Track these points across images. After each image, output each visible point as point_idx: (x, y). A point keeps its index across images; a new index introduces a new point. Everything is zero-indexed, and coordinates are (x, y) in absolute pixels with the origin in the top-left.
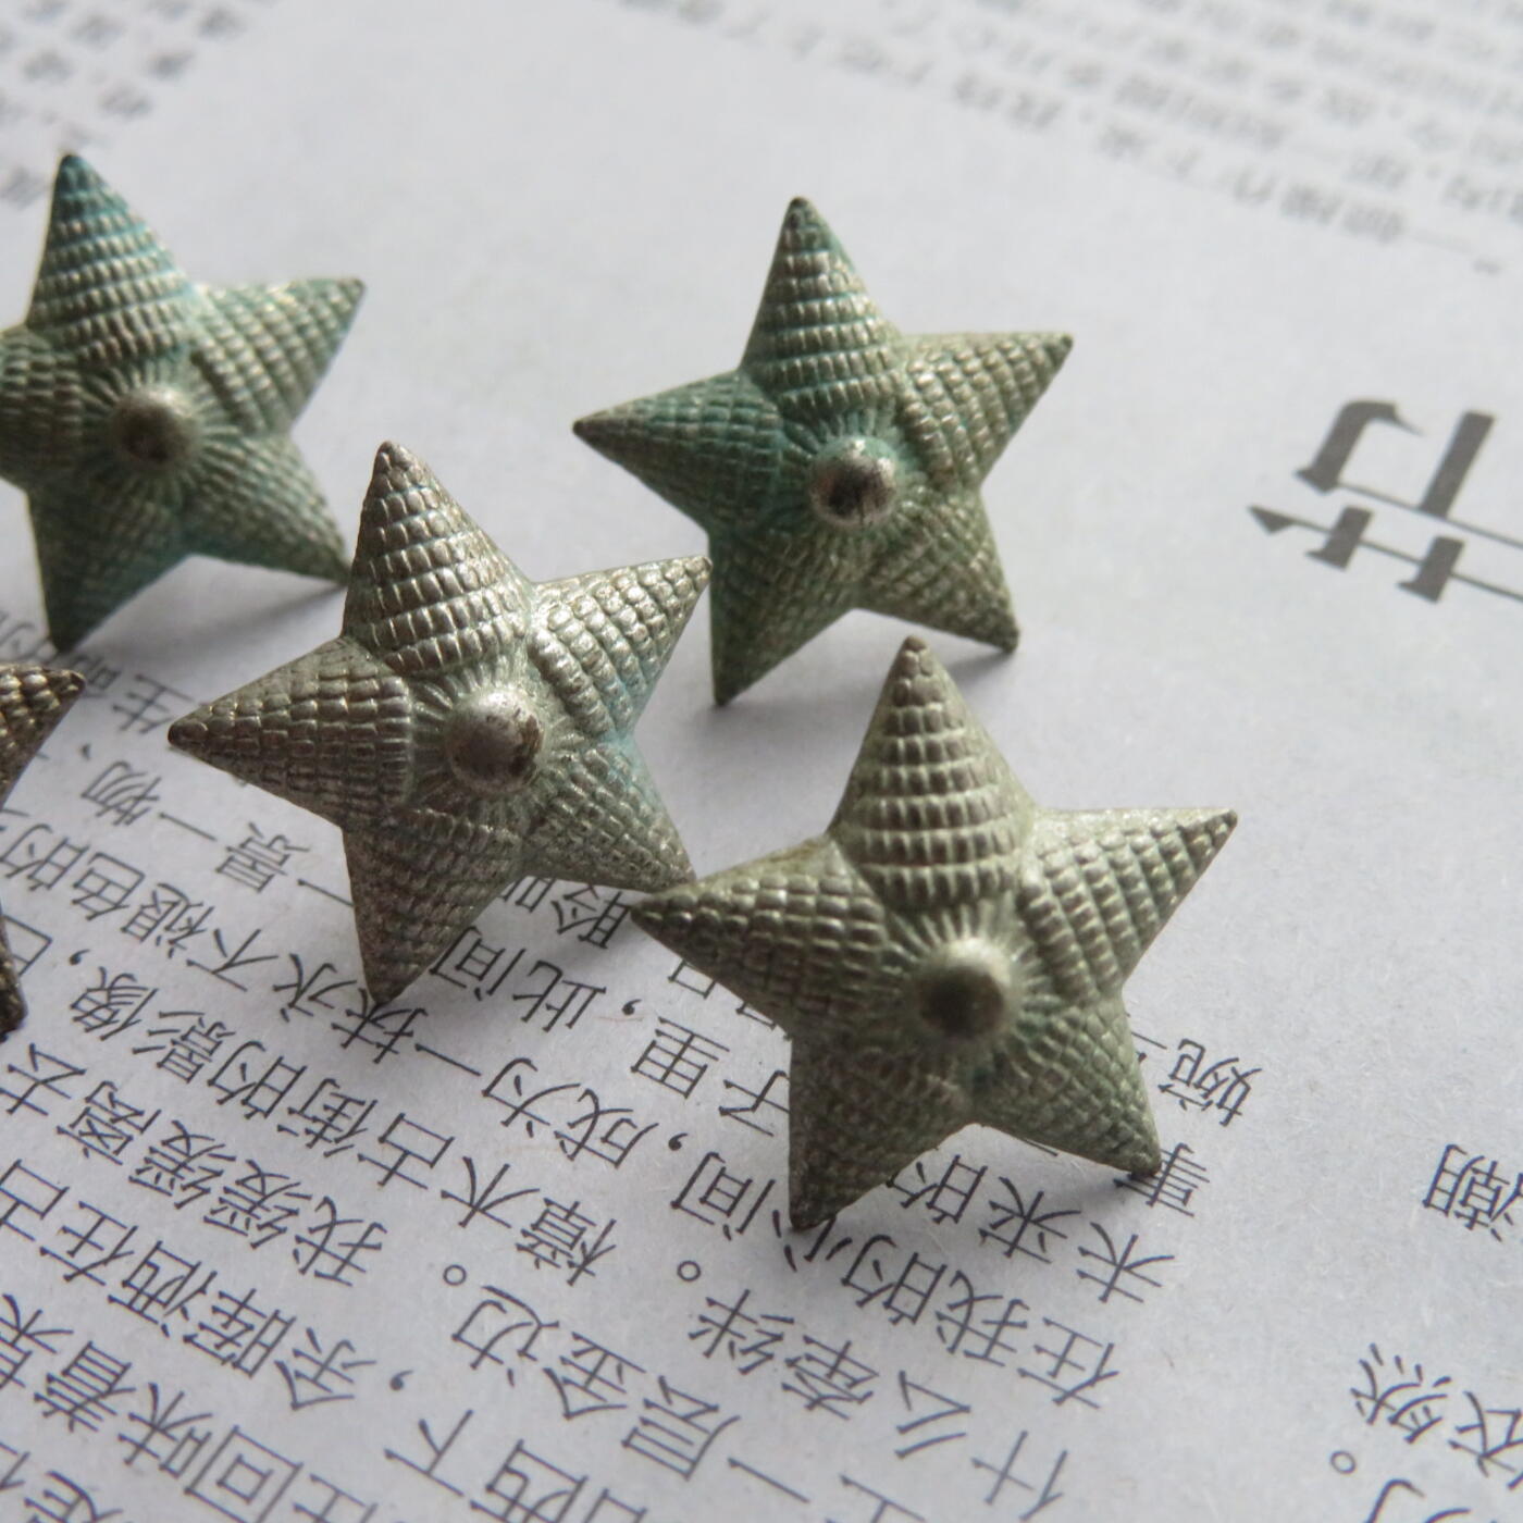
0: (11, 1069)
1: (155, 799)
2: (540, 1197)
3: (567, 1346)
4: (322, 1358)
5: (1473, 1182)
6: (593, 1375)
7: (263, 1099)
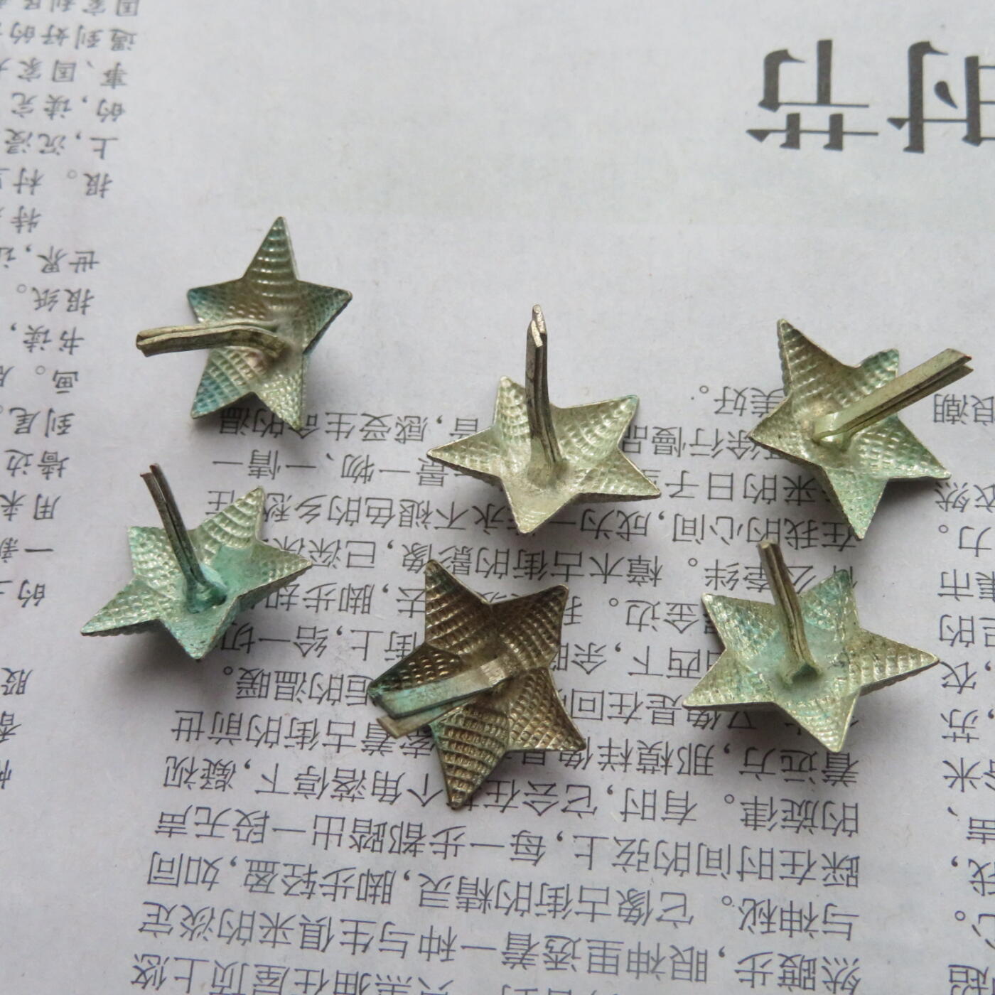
0: (399, 601)
1: (372, 465)
2: (625, 560)
3: (667, 609)
4: (587, 652)
5: (948, 406)
6: (681, 614)
7: (501, 569)
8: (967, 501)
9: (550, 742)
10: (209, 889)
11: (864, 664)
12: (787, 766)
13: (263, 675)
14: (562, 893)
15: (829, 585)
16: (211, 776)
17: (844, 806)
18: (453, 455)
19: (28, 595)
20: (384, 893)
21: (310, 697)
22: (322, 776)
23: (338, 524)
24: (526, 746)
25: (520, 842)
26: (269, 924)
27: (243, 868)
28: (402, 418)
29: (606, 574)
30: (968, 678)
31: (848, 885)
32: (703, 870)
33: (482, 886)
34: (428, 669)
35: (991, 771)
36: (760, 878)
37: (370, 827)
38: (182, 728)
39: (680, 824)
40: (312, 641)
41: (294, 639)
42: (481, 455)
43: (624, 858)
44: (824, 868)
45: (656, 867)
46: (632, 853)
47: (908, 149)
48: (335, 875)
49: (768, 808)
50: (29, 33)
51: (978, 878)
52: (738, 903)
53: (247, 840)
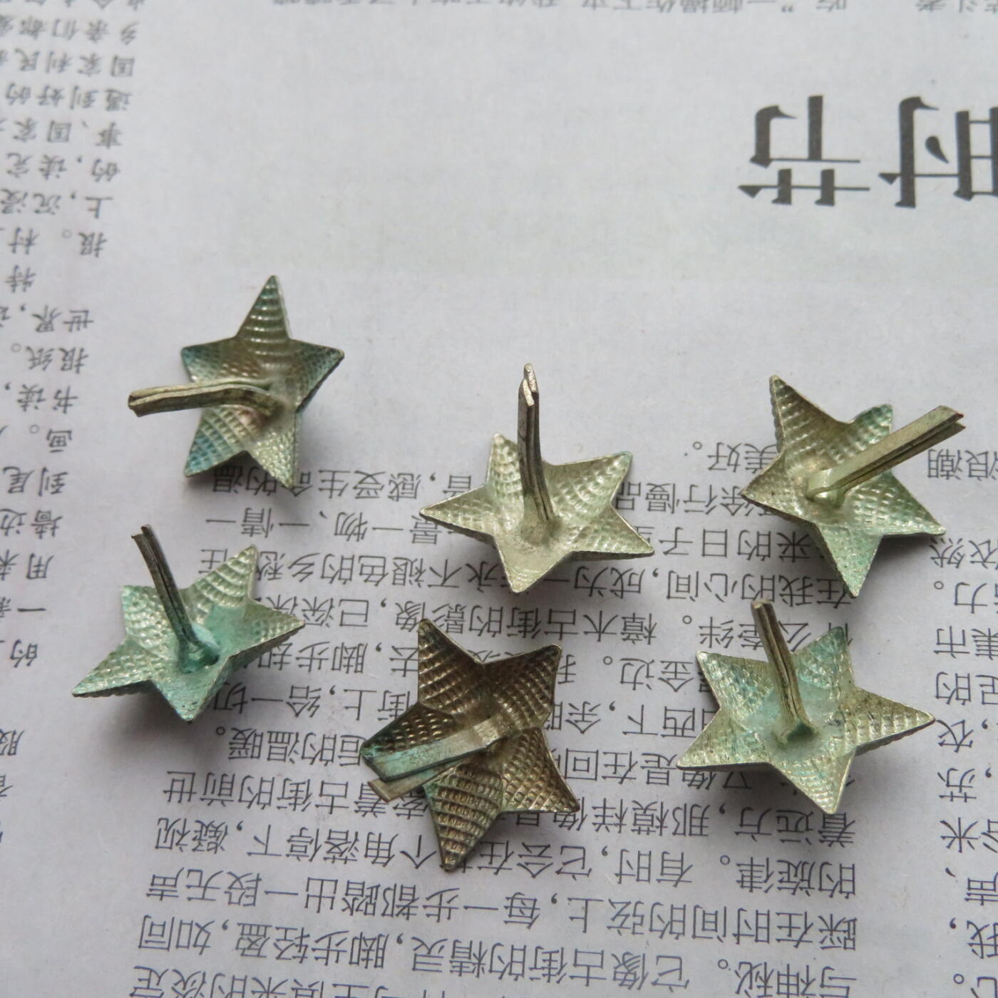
0: (392, 659)
1: (366, 523)
2: (620, 617)
3: (662, 667)
4: (581, 711)
5: (943, 461)
6: (676, 673)
7: (494, 627)
8: (962, 557)
9: (544, 803)
10: (201, 953)
11: (860, 723)
12: (782, 826)
13: (256, 736)
14: (556, 957)
15: (824, 642)
16: (203, 838)
17: (841, 868)
18: (446, 513)
19: (20, 655)
20: (377, 957)
21: (303, 757)
22: (314, 837)
23: (331, 582)
24: (520, 807)
25: (514, 905)
26: (261, 989)
27: (235, 931)
28: (396, 475)
29: (600, 632)
30: (965, 737)
31: (845, 948)
32: (699, 932)
33: (475, 950)
34: (422, 729)
35: (989, 831)
36: (757, 940)
37: (363, 890)
38: (174, 789)
39: (676, 886)
40: (304, 701)
41: (286, 698)
42: (474, 512)
43: (619, 920)
44: (821, 931)
45: (651, 930)
46: (627, 916)
47: (899, 204)
48: (327, 939)
49: (764, 869)
50: (24, 94)
51: (977, 940)
52: (734, 965)
53: (239, 903)
